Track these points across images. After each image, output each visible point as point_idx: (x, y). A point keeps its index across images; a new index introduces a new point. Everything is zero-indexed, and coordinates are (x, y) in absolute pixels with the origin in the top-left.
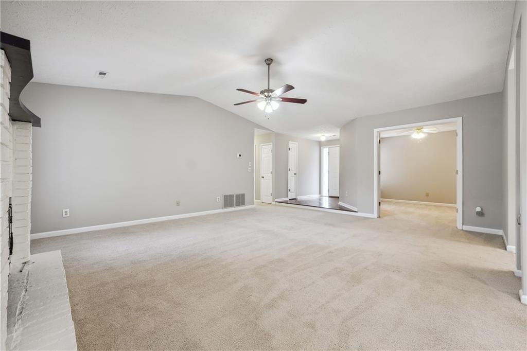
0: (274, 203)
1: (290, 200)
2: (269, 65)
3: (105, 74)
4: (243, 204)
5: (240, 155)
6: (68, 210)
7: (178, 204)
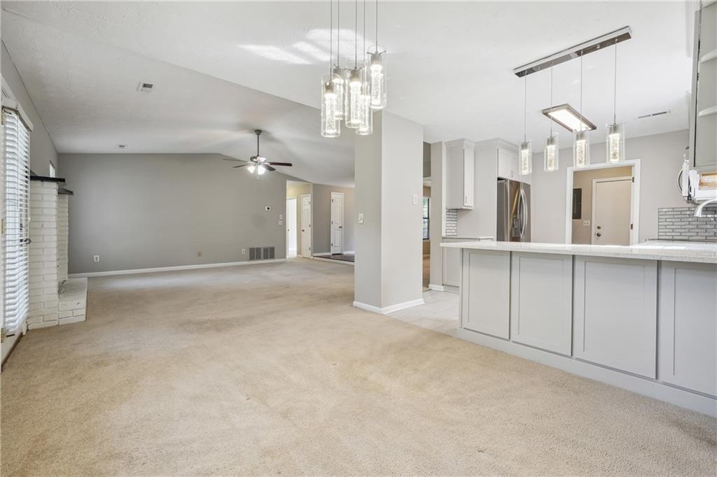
0: (312, 258)
1: (333, 255)
2: (258, 135)
3: (123, 146)
4: (272, 257)
5: (268, 208)
6: (98, 256)
7: (199, 254)
